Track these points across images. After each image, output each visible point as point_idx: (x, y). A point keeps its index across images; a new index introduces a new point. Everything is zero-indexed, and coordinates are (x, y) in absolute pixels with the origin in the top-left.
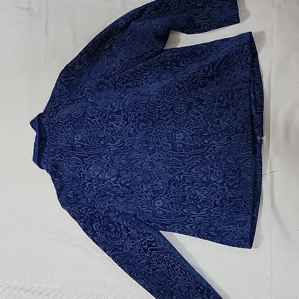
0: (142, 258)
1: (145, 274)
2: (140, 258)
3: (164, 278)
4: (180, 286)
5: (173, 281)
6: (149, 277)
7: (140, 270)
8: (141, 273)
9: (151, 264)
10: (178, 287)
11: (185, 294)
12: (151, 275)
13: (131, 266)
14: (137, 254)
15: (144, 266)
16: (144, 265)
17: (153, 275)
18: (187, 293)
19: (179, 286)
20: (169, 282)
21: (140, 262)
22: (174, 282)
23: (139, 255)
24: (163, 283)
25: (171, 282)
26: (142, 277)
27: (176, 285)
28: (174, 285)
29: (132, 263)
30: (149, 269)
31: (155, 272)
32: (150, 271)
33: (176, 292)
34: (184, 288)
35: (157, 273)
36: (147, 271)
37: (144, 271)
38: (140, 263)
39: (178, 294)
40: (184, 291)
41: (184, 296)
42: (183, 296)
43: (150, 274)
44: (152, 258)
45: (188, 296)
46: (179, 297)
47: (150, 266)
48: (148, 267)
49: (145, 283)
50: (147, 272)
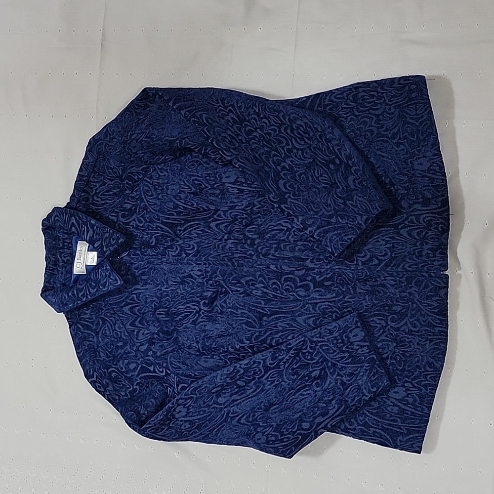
0: (227, 111)
1: (231, 141)
2: (222, 112)
3: (266, 149)
4: (294, 164)
5: (281, 155)
6: (239, 146)
7: (223, 135)
8: (226, 139)
9: (246, 120)
10: (289, 165)
11: (300, 177)
12: (243, 143)
13: (206, 128)
14: (218, 105)
15: (230, 126)
16: (230, 124)
17: (246, 143)
18: (303, 176)
19: (291, 163)
20: (275, 155)
21: (223, 119)
22: (283, 155)
23: (221, 106)
24: (263, 157)
25: (277, 156)
26: (227, 146)
27: (287, 161)
28: (283, 162)
29: (207, 121)
30: (240, 130)
31: (251, 137)
32: (241, 136)
33: (284, 174)
34: (299, 168)
35: (254, 139)
36: (235, 135)
37: (229, 135)
38: (222, 121)
39: (287, 178)
40: (299, 173)
41: (298, 182)
42: (296, 180)
43: (241, 140)
44: (248, 108)
45: (304, 181)
46: (288, 182)
47: (242, 125)
48: (237, 127)
49: (232, 158)
50: (236, 137)
